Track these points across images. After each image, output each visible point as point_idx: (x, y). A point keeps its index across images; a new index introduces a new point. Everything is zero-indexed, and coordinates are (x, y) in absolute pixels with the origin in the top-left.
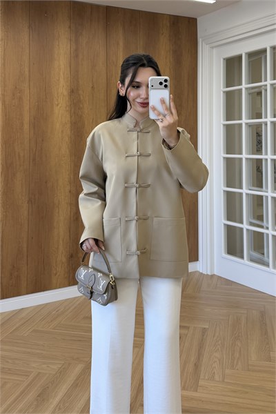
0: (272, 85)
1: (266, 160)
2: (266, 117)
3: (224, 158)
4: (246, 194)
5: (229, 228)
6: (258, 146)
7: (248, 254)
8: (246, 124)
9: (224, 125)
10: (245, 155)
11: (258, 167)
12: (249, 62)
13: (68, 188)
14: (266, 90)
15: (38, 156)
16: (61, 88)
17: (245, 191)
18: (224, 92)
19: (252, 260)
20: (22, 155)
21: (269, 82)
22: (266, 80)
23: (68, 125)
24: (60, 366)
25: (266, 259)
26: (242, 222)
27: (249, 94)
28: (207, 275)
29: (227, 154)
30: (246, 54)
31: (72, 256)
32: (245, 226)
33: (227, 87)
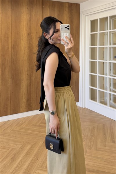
1: (107, 63)
2: (107, 45)
3: (90, 61)
4: (99, 76)
5: (91, 89)
8: (99, 47)
9: (90, 48)
10: (98, 60)
13: (27, 73)
15: (15, 61)
16: (24, 33)
17: (98, 75)
18: (90, 34)
19: (101, 102)
20: (8, 60)
21: (109, 31)
22: (107, 30)
23: (27, 48)
24: (21, 146)
26: (97, 87)
28: (83, 108)
29: (91, 59)
30: (99, 19)
31: (28, 100)
32: (98, 89)
33: (91, 32)
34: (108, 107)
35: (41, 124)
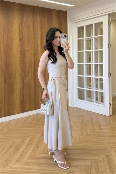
0: (95, 37)
1: (93, 65)
2: (93, 49)
3: (78, 64)
5: (79, 90)
6: (89, 60)
7: (86, 99)
8: (86, 52)
9: (77, 52)
10: (85, 63)
11: (89, 67)
12: (87, 29)
14: (92, 39)
16: (16, 38)
17: (85, 76)
18: (77, 40)
19: (87, 101)
21: (94, 36)
22: (92, 36)
23: (19, 52)
24: (21, 139)
25: (92, 100)
26: (84, 88)
27: (87, 41)
30: (85, 26)
32: (85, 89)
33: (78, 38)
34: (94, 103)
35: (35, 123)
